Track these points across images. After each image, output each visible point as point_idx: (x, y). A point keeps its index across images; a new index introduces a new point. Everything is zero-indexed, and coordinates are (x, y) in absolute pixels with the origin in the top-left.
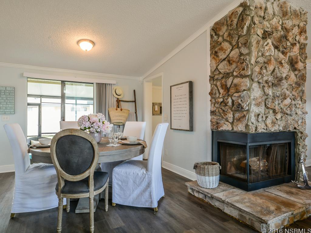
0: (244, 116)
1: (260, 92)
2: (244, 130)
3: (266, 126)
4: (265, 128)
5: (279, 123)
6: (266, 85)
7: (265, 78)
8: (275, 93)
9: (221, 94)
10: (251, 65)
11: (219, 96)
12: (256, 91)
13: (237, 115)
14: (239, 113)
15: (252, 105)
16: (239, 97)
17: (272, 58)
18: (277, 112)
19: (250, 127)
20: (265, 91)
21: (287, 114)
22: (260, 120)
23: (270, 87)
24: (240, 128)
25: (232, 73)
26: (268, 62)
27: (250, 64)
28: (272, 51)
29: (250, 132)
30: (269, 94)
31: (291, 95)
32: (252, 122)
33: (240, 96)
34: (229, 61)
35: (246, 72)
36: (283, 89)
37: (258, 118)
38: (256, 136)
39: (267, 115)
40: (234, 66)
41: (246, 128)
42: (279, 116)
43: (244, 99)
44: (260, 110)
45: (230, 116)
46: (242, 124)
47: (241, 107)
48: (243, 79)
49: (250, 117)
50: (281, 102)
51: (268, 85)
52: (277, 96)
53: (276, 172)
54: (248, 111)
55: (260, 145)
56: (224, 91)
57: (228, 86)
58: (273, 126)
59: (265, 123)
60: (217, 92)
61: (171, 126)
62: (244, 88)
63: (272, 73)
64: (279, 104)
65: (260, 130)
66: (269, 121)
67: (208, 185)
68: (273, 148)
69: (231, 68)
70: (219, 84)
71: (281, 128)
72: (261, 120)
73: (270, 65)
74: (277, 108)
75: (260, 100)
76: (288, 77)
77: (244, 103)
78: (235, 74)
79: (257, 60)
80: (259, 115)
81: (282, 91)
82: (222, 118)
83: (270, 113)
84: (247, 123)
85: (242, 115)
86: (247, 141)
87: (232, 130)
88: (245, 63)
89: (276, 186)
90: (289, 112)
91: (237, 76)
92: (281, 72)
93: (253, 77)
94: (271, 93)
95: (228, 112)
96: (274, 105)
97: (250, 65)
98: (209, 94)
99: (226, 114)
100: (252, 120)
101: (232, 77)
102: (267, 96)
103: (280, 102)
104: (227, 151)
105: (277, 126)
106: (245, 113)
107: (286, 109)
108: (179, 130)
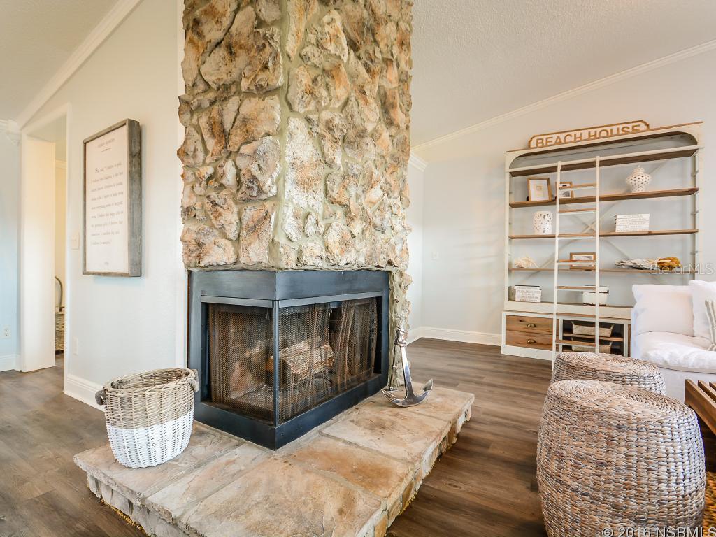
0: (267, 216)
1: (310, 147)
2: (265, 260)
3: (327, 248)
4: (324, 255)
5: (358, 245)
6: (328, 136)
7: (326, 115)
8: (349, 165)
9: (210, 155)
10: (287, 57)
11: (204, 161)
12: (300, 141)
13: (250, 214)
14: (254, 207)
15: (289, 182)
16: (254, 155)
17: (343, 69)
18: (353, 214)
19: (281, 249)
20: (325, 150)
21: (375, 226)
22: (311, 229)
23: (336, 142)
24: (256, 253)
25: (237, 83)
26: (331, 70)
27: (282, 51)
28: (343, 49)
29: (282, 265)
30: (335, 161)
31: (383, 179)
32: (287, 235)
33: (255, 152)
34: (229, 48)
35: (271, 77)
36: (366, 161)
37: (305, 223)
38: (301, 279)
39: (329, 221)
40: (242, 59)
41: (270, 252)
42: (358, 227)
43: (267, 163)
44: (312, 202)
45: (230, 218)
46: (261, 240)
47: (258, 187)
48: (264, 100)
49: (280, 219)
50: (363, 191)
51: (333, 136)
52: (354, 174)
53: (351, 373)
54: (276, 197)
55: (313, 306)
56: (216, 144)
57: (228, 126)
58: (343, 251)
59: (324, 241)
60: (200, 147)
61: (85, 265)
62: (266, 128)
63: (342, 109)
64: (358, 197)
65: (311, 261)
66: (333, 238)
67: (146, 457)
68: (344, 313)
69: (235, 67)
70: (204, 122)
71: (362, 260)
72: (314, 230)
73: (337, 82)
74: (353, 204)
75: (311, 174)
76: (378, 135)
77: (267, 176)
78: (244, 84)
79: (304, 50)
80: (307, 216)
81: (365, 166)
82: (210, 227)
83: (338, 216)
84: (274, 237)
85: (262, 213)
86: (275, 295)
87: (235, 263)
88: (268, 49)
89: (348, 411)
90: (377, 221)
91: (249, 93)
92: (363, 116)
93: (289, 95)
94: (338, 161)
95: (225, 206)
96: (347, 196)
97: (283, 54)
98: (178, 154)
99: (220, 214)
100: (286, 227)
101: (238, 98)
102: (330, 166)
103: (360, 191)
104: (232, 331)
105: (353, 252)
106: (268, 205)
107: (374, 213)
108: (105, 274)
